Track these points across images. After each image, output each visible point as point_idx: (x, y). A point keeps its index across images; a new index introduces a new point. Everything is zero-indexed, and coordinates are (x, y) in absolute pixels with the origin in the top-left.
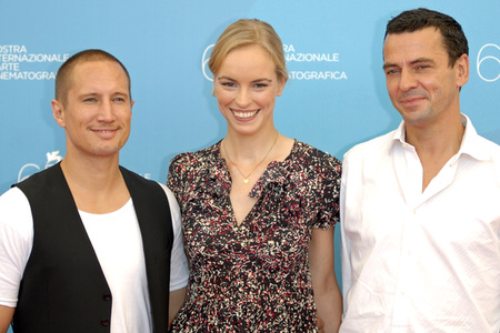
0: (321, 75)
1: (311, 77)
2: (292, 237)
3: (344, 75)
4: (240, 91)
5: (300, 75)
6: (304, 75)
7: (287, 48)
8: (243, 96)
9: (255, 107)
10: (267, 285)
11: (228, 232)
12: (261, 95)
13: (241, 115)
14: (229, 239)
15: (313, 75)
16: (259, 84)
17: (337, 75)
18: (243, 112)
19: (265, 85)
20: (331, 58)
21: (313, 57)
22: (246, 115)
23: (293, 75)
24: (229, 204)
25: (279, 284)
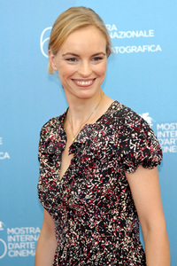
0: (140, 49)
1: (131, 50)
2: (86, 186)
3: (159, 48)
4: (82, 64)
5: (122, 50)
6: (125, 50)
7: (110, 28)
8: (86, 68)
9: (93, 77)
10: (83, 231)
11: (54, 187)
12: (98, 67)
13: (83, 83)
14: (55, 192)
15: (133, 49)
16: (96, 58)
17: (153, 48)
18: (85, 81)
19: (101, 58)
20: (148, 34)
21: (133, 34)
22: (86, 83)
23: (116, 49)
24: (60, 160)
25: (93, 230)
